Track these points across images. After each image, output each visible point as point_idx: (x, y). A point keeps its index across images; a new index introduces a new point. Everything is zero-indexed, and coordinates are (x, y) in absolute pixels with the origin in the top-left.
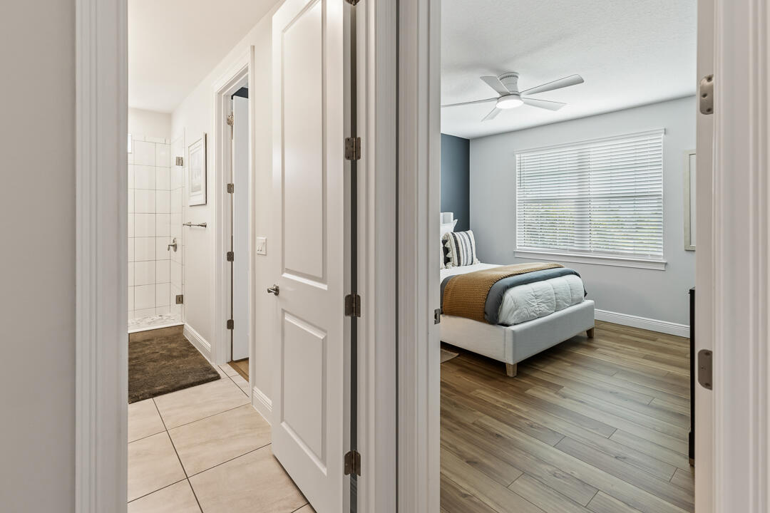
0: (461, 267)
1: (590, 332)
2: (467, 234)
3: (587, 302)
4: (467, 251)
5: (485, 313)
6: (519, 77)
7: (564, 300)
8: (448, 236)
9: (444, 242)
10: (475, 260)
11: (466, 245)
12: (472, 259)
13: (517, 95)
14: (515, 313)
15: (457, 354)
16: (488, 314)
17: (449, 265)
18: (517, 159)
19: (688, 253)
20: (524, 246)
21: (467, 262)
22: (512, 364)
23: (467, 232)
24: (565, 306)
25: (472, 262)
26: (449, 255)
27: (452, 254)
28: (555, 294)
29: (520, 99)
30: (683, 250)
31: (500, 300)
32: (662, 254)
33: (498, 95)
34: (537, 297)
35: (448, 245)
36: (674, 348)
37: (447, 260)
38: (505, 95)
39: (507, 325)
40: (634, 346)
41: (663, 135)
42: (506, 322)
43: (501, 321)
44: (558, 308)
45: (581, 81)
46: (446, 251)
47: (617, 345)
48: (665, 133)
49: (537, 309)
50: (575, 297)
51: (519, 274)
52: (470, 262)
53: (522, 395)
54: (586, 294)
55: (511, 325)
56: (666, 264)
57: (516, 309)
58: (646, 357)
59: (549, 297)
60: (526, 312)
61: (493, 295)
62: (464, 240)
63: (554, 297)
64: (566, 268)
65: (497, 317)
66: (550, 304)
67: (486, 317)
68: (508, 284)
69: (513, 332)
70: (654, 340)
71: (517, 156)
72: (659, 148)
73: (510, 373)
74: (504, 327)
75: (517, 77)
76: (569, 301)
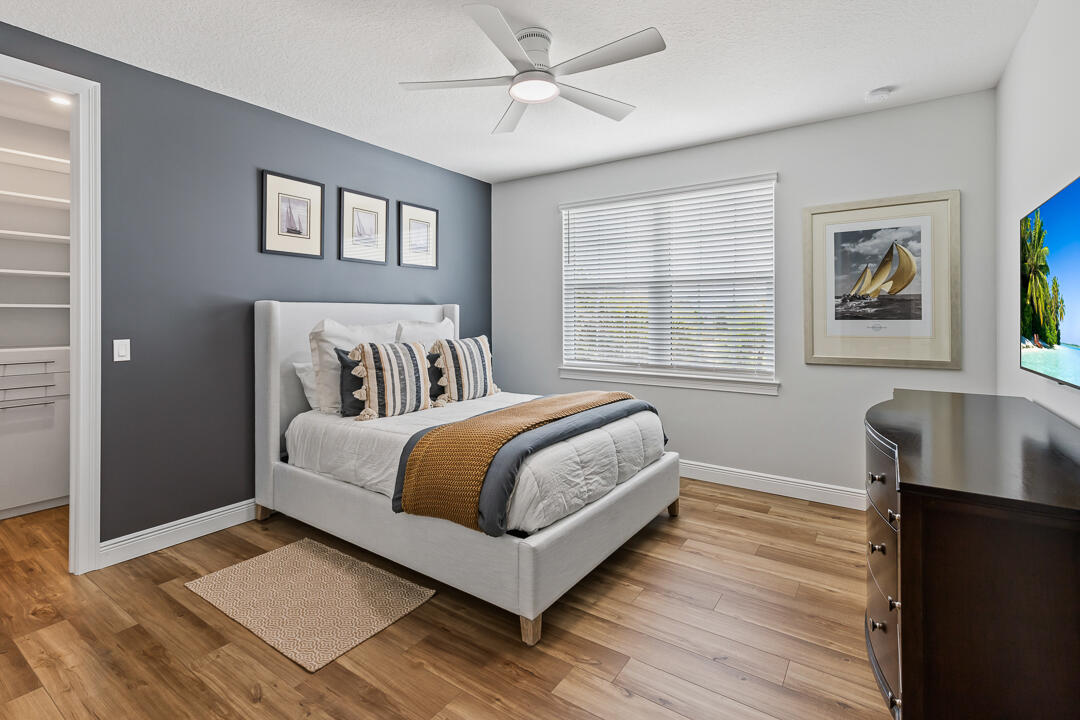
0: (464, 402)
1: (673, 509)
2: (476, 341)
3: (670, 456)
4: (475, 372)
5: (480, 513)
6: (552, 39)
7: (633, 461)
8: (440, 346)
9: (433, 358)
10: (492, 386)
11: (473, 362)
12: (486, 385)
13: (548, 74)
14: (541, 506)
15: (433, 592)
16: (485, 516)
17: (441, 400)
18: (564, 217)
19: (809, 366)
20: (575, 359)
21: (475, 393)
22: (532, 619)
23: (477, 338)
24: (633, 471)
25: (486, 391)
26: (442, 382)
27: (448, 380)
28: (618, 452)
29: (553, 81)
30: (803, 363)
31: (510, 483)
32: (773, 370)
33: (513, 71)
34: (583, 465)
35: (440, 363)
36: (795, 524)
37: (437, 392)
38: (527, 71)
39: (523, 534)
40: (739, 527)
41: (774, 182)
42: (522, 528)
43: (511, 526)
44: (622, 477)
45: (660, 46)
46: (436, 374)
47: (714, 528)
48: (778, 181)
49: (585, 489)
50: (650, 451)
51: (555, 420)
52: (480, 390)
53: (545, 704)
54: (666, 441)
55: (532, 534)
56: (779, 385)
57: (543, 499)
58: (761, 552)
59: (606, 461)
60: (562, 500)
61: (498, 472)
62: (471, 353)
63: (615, 458)
64: (635, 401)
65: (504, 520)
66: (607, 474)
67: (480, 521)
68: (528, 446)
69: (534, 550)
70: (765, 511)
71: (564, 212)
72: (770, 204)
73: (529, 638)
74: (517, 540)
75: (549, 40)
76: (641, 460)
